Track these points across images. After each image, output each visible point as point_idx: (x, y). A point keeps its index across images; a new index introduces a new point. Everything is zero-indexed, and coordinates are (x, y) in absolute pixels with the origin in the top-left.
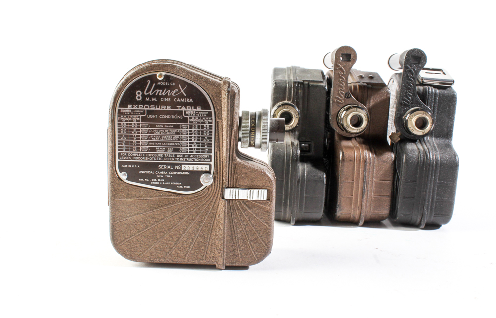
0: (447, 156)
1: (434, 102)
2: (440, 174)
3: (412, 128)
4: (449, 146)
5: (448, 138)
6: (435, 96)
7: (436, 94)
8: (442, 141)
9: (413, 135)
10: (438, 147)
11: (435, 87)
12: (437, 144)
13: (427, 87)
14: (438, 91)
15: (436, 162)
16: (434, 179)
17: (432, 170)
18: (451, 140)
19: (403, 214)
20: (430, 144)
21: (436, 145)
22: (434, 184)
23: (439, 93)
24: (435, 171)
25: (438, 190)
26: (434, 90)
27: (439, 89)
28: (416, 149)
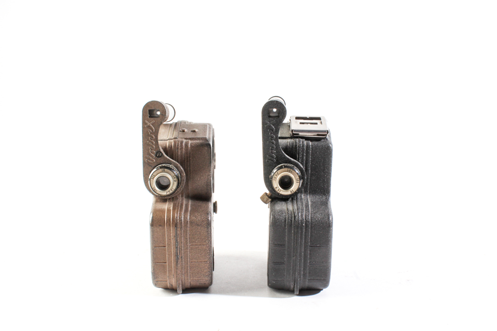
0: (319, 216)
1: (307, 156)
2: (311, 236)
3: (278, 189)
4: (325, 204)
5: (325, 195)
6: (307, 150)
7: (308, 146)
8: (317, 198)
9: (281, 195)
10: (312, 205)
11: (307, 139)
12: (312, 202)
13: (298, 139)
14: (310, 143)
15: (306, 224)
16: (305, 242)
17: (302, 232)
18: (329, 196)
19: (274, 281)
20: (302, 203)
21: (310, 203)
22: (305, 247)
23: (312, 146)
24: (305, 233)
25: (310, 254)
26: (305, 142)
27: (311, 141)
28: (286, 209)
